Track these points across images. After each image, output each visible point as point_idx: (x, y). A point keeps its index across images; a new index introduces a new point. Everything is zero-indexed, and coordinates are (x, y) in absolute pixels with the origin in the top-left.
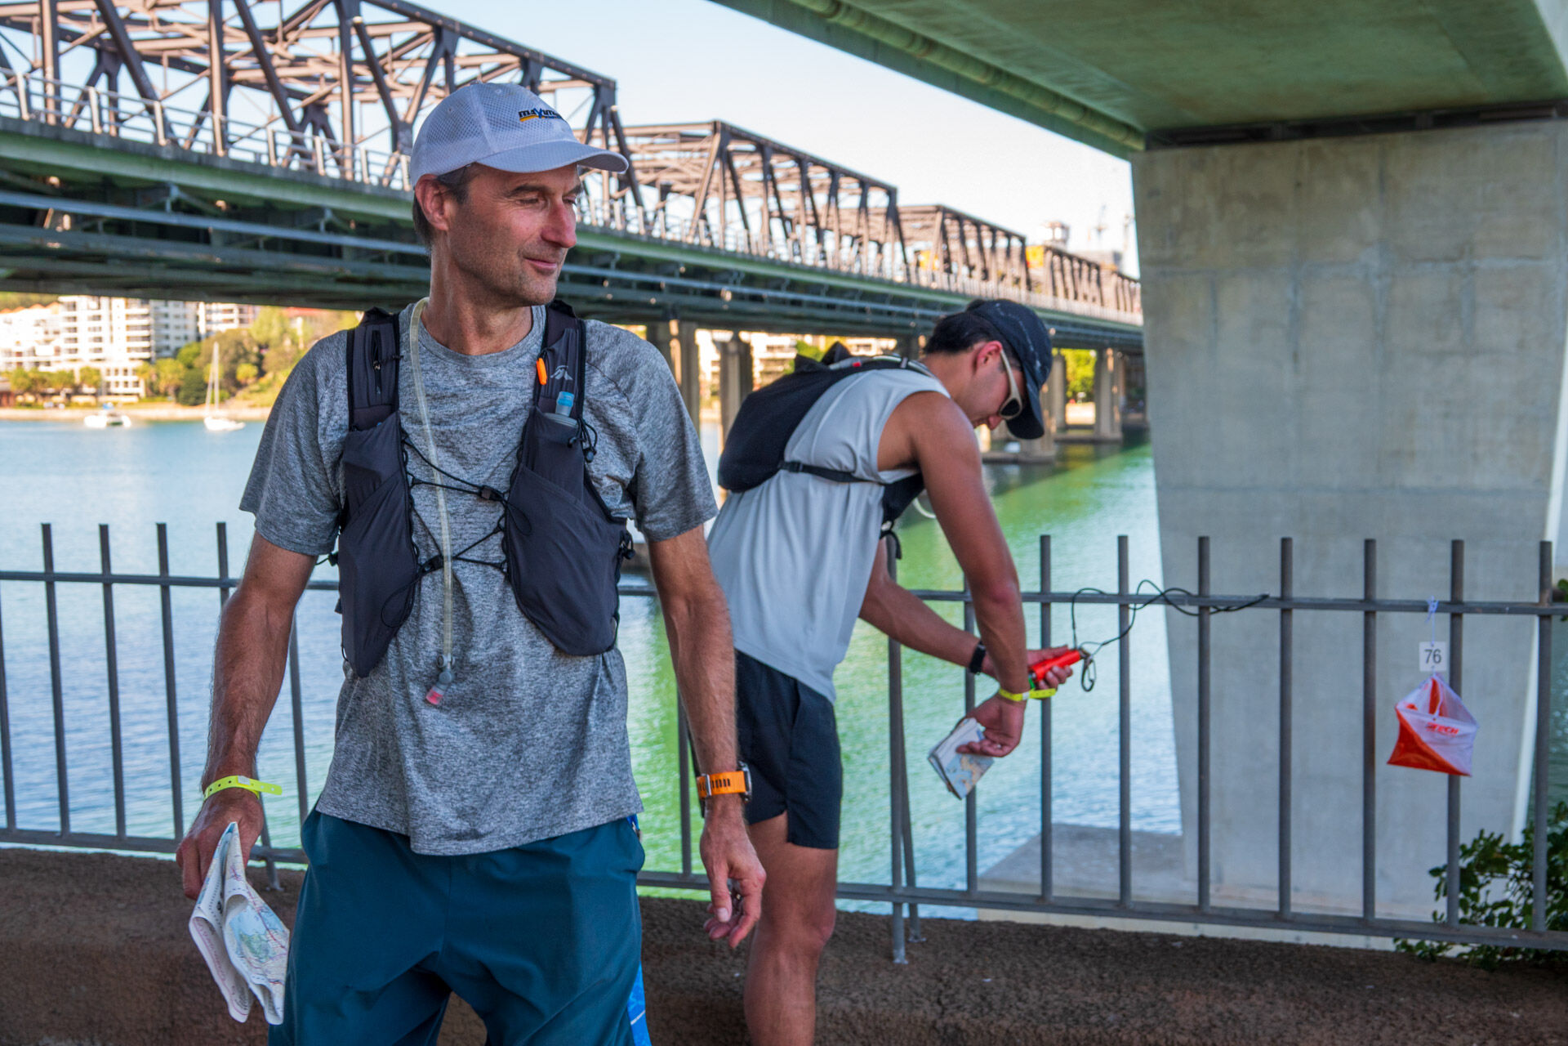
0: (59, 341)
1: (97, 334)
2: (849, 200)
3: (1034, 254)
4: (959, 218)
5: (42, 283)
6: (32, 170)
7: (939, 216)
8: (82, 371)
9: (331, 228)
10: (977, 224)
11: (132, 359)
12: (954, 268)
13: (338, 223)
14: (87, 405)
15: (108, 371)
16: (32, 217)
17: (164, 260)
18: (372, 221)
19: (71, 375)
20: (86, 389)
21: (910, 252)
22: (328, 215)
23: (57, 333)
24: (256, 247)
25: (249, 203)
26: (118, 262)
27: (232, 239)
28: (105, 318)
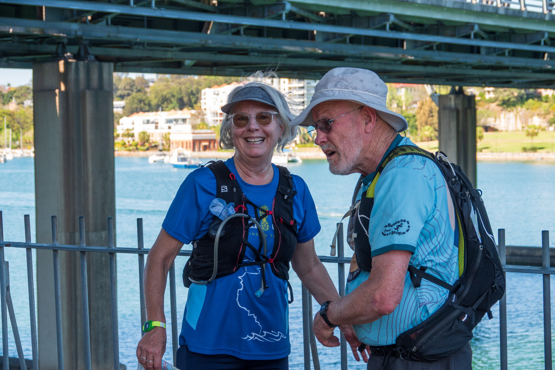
5: (215, 68)
9: (394, 28)
13: (401, 24)
16: (199, 27)
17: (286, 52)
18: (425, 22)
22: (392, 19)
24: (344, 42)
25: (340, 12)
26: (256, 54)
27: (328, 37)
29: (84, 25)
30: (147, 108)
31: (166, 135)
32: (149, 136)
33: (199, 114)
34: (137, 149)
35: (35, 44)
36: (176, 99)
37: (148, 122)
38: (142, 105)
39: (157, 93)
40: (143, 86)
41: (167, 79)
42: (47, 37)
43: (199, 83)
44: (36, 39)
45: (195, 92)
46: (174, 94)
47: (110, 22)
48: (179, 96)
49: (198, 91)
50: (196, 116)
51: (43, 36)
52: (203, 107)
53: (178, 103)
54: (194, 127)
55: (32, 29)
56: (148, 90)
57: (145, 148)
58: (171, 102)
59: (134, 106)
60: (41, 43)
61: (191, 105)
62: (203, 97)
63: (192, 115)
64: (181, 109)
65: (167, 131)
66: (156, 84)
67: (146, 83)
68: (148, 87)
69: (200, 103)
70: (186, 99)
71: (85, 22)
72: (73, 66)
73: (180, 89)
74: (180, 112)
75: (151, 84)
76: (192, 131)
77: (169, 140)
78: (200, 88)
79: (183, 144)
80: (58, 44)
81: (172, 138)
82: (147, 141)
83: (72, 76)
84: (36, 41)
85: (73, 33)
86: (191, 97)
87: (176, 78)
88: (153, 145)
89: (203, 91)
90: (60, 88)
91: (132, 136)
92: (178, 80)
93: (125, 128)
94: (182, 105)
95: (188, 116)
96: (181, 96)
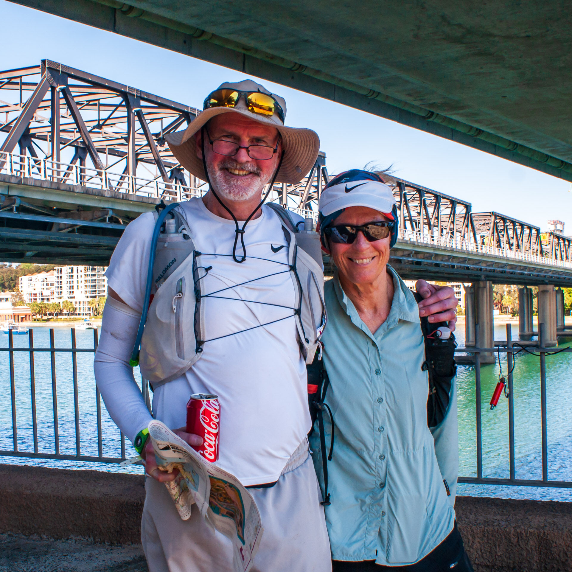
0: (53, 288)
1: (71, 285)
2: (445, 211)
3: (544, 237)
4: (504, 219)
7: (493, 217)
8: (63, 302)
10: (513, 222)
11: (88, 297)
12: (502, 246)
14: (66, 320)
15: (76, 303)
19: (59, 305)
20: (65, 312)
21: (478, 237)
23: (52, 285)
28: (75, 277)
33: (18, 294)
43: (17, 272)
45: (13, 278)
49: (16, 278)
50: (15, 296)
52: (20, 290)
54: (14, 304)
61: (11, 288)
62: (20, 282)
63: (13, 295)
64: (4, 291)
69: (18, 287)
70: (7, 284)
73: (3, 276)
74: (3, 293)
76: (13, 307)
78: (18, 275)
79: (6, 317)
86: (11, 282)
89: (20, 278)
94: (4, 288)
95: (10, 296)
96: (3, 282)
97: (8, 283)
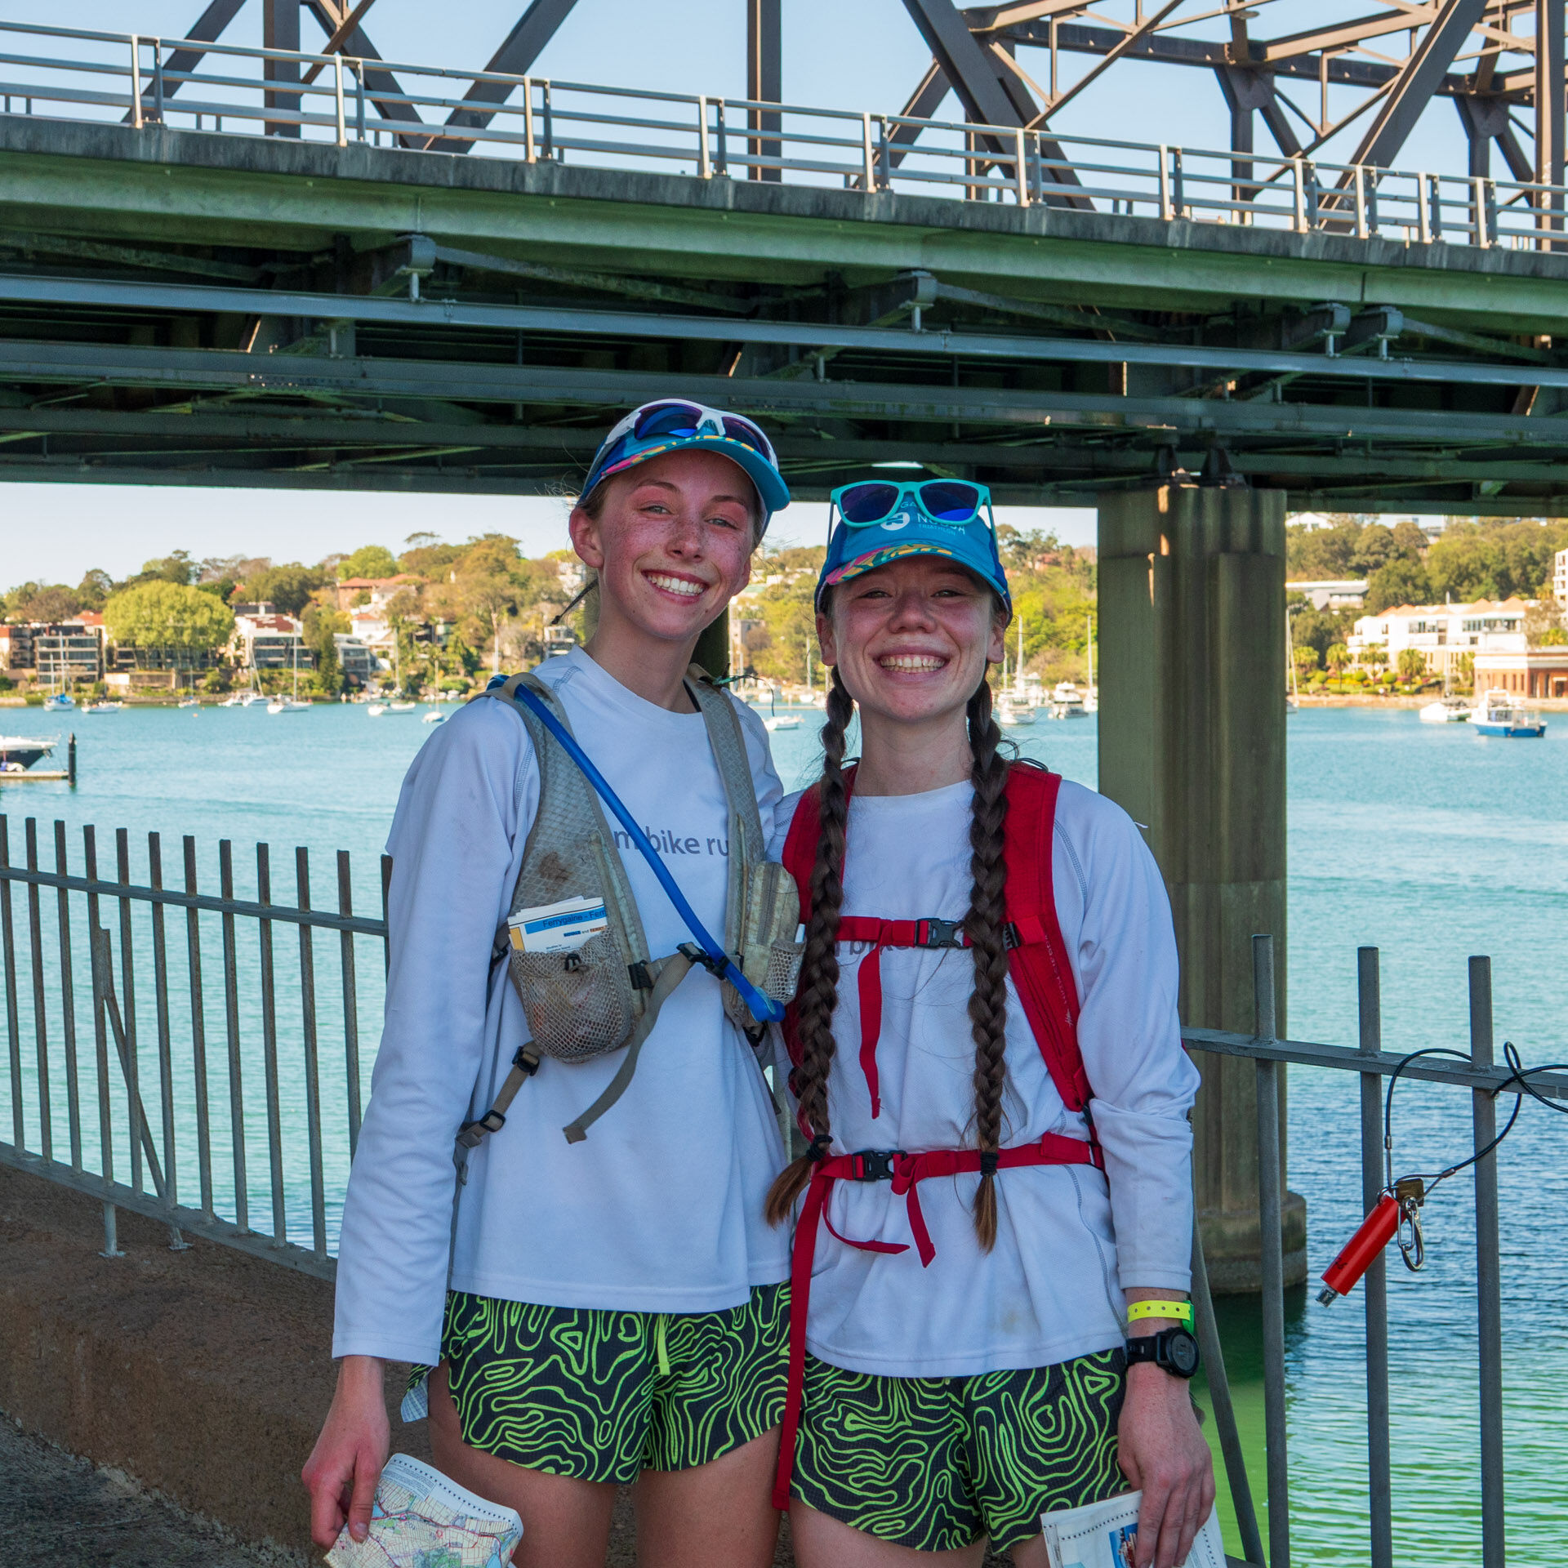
6: (1509, 326)
16: (1506, 400)
29: (1216, 404)
30: (1420, 595)
31: (1464, 657)
32: (1423, 661)
33: (1547, 608)
34: (1393, 690)
35: (1108, 449)
36: (1491, 573)
37: (1422, 627)
38: (1410, 589)
39: (1445, 560)
40: (1412, 544)
41: (1470, 526)
42: (1134, 434)
43: (1549, 537)
44: (1109, 438)
45: (1537, 557)
46: (1488, 562)
47: (1279, 395)
48: (1499, 568)
49: (1548, 555)
50: (1539, 614)
51: (1123, 431)
52: (1558, 592)
53: (1495, 582)
54: (1533, 639)
55: (1096, 416)
56: (1424, 553)
57: (1414, 687)
58: (1480, 582)
59: (1391, 591)
60: (1121, 447)
61: (1528, 588)
62: (1558, 568)
63: (1530, 612)
64: (1503, 597)
65: (1467, 648)
66: (1443, 540)
67: (1420, 538)
68: (1425, 547)
69: (1552, 583)
70: (1515, 575)
71: (1220, 397)
72: (1190, 499)
73: (1503, 550)
74: (1500, 604)
75: (1432, 540)
76: (1529, 649)
77: (1473, 671)
78: (1551, 546)
79: (1506, 680)
80: (1157, 448)
81: (1479, 664)
82: (1419, 671)
83: (1187, 520)
84: (1108, 443)
85: (1193, 422)
86: (1529, 568)
87: (1494, 525)
88: (1433, 680)
89: (1559, 555)
90: (1157, 551)
91: (1384, 659)
92: (1498, 530)
93: (1366, 642)
94: (1505, 588)
95: (1521, 614)
96: (1503, 566)
97: (1519, 571)
